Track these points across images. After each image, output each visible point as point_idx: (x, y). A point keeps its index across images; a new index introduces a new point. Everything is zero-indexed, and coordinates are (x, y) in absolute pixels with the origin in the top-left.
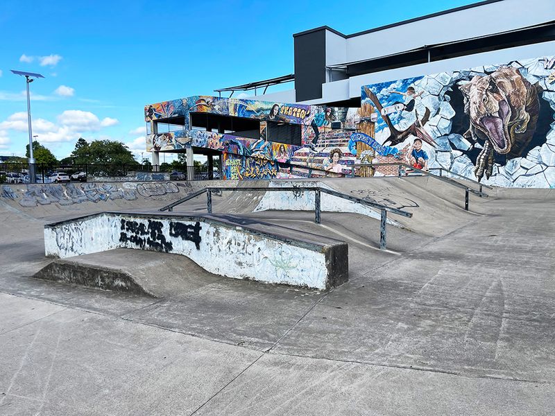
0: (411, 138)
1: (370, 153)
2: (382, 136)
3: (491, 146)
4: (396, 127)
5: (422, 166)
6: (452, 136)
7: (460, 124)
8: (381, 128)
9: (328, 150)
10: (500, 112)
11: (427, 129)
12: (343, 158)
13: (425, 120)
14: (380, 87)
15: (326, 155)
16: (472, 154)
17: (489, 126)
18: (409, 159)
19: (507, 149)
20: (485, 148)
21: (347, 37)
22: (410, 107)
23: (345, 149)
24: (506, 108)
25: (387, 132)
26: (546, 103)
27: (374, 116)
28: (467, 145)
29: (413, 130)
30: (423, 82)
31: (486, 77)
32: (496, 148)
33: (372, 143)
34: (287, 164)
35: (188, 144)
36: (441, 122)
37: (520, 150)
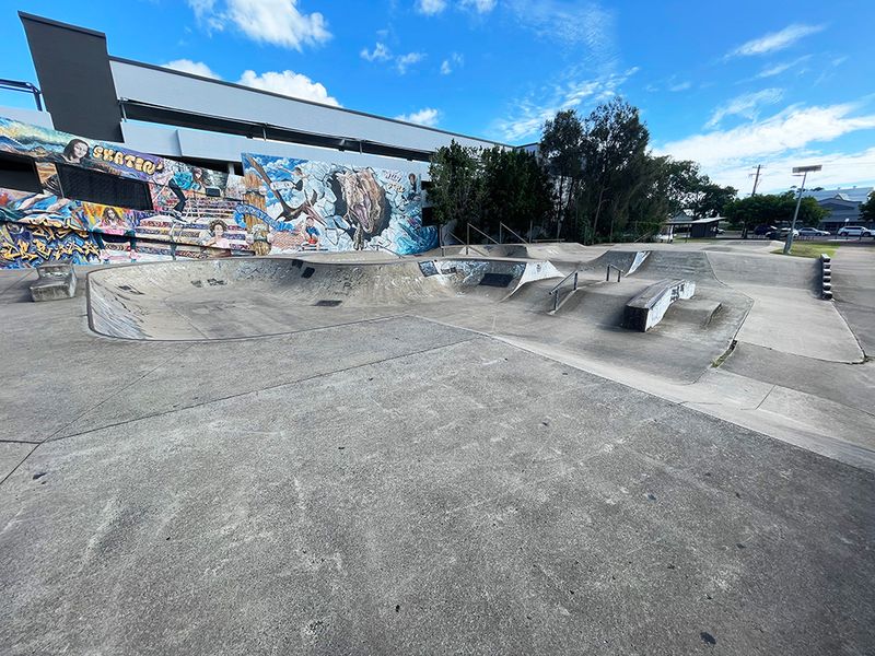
0: (303, 216)
1: (263, 227)
2: (275, 211)
3: (361, 227)
4: (287, 203)
5: (316, 241)
6: (335, 217)
7: (340, 208)
8: (273, 203)
10: (364, 202)
11: (315, 208)
12: (229, 232)
13: (314, 201)
14: (266, 160)
15: (203, 227)
16: (351, 232)
17: (359, 212)
18: (303, 234)
19: (371, 229)
20: (358, 228)
22: (299, 186)
23: (230, 222)
24: (368, 201)
25: (279, 208)
26: (387, 200)
27: (262, 189)
28: (347, 226)
29: (304, 209)
30: (309, 165)
31: (354, 174)
32: (366, 230)
33: (265, 218)
36: (326, 203)
37: (377, 231)
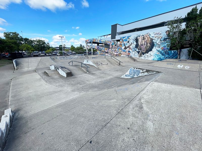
0: (128, 48)
1: (121, 51)
2: (123, 48)
3: (142, 51)
4: (126, 46)
5: (129, 54)
6: (135, 48)
7: (137, 46)
8: (123, 46)
9: (114, 50)
10: (144, 44)
11: (131, 47)
12: (116, 52)
13: (131, 45)
14: (124, 38)
15: (114, 51)
16: (138, 52)
17: (142, 47)
18: (127, 52)
19: (145, 52)
20: (141, 51)
21: (122, 26)
22: (128, 42)
23: (117, 50)
24: (146, 43)
25: (124, 47)
27: (122, 43)
28: (138, 50)
29: (129, 47)
30: (131, 37)
31: (143, 36)
32: (143, 51)
33: (121, 49)
34: (107, 52)
35: (92, 48)
36: (134, 45)
37: (147, 52)
